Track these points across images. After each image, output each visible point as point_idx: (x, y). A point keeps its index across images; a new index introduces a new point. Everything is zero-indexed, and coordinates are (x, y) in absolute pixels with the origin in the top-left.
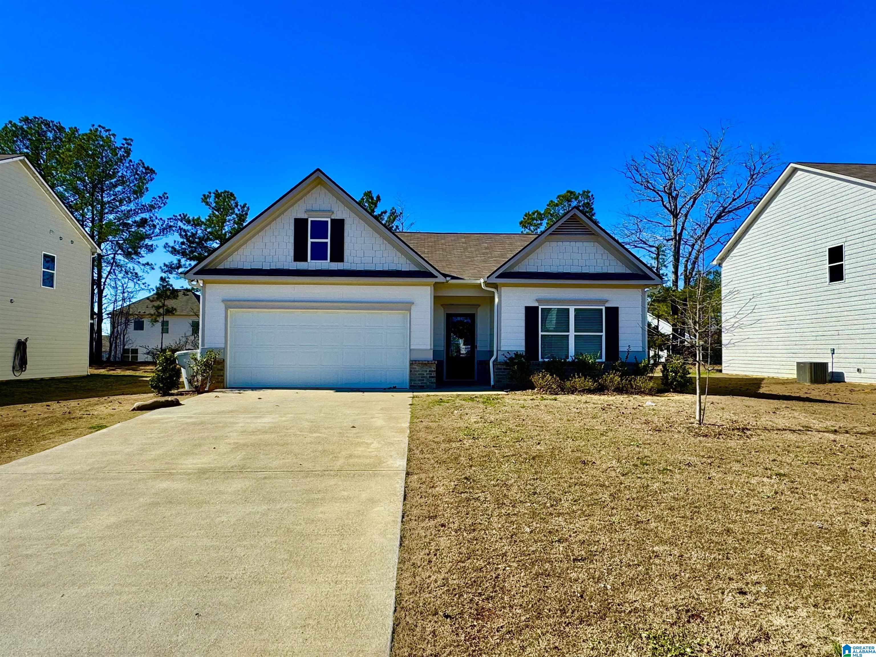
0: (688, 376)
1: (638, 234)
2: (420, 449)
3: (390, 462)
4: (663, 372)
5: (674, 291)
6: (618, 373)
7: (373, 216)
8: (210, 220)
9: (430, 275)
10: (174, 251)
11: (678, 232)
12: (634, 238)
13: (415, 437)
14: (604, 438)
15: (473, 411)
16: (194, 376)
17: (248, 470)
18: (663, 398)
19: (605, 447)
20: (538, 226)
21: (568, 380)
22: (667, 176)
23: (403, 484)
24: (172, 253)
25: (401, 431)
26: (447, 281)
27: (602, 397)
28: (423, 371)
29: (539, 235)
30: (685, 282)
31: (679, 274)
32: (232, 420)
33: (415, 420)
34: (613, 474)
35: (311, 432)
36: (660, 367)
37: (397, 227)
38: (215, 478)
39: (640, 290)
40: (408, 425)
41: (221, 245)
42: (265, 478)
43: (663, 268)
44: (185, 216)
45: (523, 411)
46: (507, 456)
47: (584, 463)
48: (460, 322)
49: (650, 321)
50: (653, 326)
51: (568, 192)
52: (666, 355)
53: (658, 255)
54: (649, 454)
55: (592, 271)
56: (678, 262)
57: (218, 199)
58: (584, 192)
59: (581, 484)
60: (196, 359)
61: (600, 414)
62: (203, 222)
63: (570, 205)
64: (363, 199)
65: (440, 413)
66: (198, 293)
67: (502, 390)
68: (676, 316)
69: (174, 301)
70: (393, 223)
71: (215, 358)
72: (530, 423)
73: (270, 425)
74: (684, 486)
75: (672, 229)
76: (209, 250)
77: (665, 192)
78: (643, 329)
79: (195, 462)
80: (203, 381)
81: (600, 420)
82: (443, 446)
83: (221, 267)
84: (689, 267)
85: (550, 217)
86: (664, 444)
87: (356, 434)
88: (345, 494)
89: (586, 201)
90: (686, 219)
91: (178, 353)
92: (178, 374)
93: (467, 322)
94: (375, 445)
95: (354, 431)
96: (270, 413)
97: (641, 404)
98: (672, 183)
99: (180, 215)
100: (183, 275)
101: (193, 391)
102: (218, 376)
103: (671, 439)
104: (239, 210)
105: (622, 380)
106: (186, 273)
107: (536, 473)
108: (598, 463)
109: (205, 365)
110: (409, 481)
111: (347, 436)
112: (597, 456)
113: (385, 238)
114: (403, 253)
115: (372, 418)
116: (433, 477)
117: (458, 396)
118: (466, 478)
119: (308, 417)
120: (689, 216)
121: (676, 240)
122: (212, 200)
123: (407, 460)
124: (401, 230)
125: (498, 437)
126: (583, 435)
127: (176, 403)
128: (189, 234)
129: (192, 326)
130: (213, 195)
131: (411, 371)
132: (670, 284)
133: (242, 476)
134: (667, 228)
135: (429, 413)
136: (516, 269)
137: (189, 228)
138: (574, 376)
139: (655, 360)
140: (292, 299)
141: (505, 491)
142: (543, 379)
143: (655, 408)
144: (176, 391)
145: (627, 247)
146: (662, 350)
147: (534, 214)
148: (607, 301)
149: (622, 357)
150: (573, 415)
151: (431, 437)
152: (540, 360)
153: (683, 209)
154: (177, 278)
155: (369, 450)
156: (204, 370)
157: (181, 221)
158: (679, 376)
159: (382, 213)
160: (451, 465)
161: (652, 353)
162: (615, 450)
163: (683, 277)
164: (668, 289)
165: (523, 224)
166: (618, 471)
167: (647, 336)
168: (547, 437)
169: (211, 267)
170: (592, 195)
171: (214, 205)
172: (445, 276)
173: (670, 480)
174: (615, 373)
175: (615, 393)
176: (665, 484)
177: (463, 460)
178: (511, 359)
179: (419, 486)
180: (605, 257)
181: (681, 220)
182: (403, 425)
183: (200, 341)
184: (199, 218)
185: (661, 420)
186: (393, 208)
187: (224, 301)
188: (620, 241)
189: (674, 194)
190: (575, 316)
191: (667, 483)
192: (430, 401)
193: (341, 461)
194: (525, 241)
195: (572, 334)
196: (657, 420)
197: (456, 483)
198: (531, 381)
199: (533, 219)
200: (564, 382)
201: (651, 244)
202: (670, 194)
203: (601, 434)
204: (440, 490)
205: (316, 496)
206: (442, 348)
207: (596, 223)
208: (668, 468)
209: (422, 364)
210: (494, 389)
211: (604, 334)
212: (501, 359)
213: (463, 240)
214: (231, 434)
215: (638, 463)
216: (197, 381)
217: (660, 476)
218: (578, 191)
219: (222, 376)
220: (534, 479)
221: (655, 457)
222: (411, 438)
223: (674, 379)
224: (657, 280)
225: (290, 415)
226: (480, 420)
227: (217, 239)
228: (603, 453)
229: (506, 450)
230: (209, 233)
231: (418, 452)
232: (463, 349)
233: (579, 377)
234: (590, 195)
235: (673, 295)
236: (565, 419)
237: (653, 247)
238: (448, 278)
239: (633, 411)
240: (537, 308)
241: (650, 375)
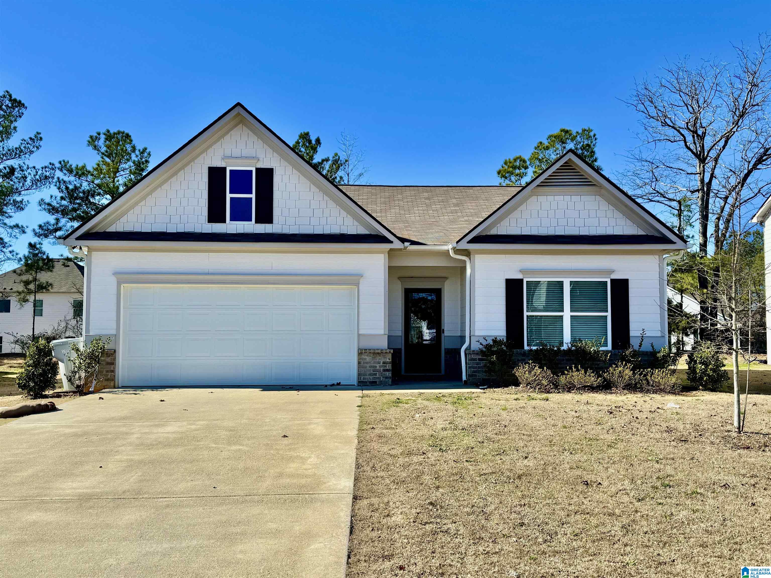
0: (723, 369)
1: (653, 184)
2: (371, 465)
3: (332, 482)
4: (689, 363)
5: (702, 257)
6: (629, 365)
7: (310, 164)
8: (98, 169)
9: (383, 240)
10: (52, 210)
11: (707, 180)
12: (648, 189)
13: (364, 449)
14: (613, 450)
15: (439, 415)
16: (76, 372)
17: (146, 496)
18: (689, 399)
19: (614, 463)
20: (521, 176)
21: (563, 374)
22: (690, 109)
23: (349, 513)
24: (49, 212)
25: (346, 441)
26: (405, 248)
27: (609, 397)
28: (375, 363)
29: (524, 188)
30: (717, 246)
31: (708, 235)
32: (124, 429)
33: (365, 427)
34: (626, 499)
35: (229, 444)
36: (685, 357)
37: (341, 178)
38: (102, 507)
39: (657, 257)
40: (357, 432)
41: (114, 200)
42: (168, 506)
43: (689, 228)
44: (67, 163)
45: (504, 414)
46: (485, 474)
47: (587, 484)
48: (424, 300)
49: (671, 297)
50: (675, 303)
51: (562, 131)
52: (692, 342)
53: (680, 211)
54: (673, 473)
55: (593, 232)
56: (707, 220)
57: (110, 141)
58: (584, 130)
59: (583, 513)
60: (78, 350)
61: (607, 418)
62: (89, 172)
63: (564, 148)
64: (298, 143)
65: (397, 416)
66: (81, 264)
67: (477, 387)
68: (705, 291)
69: (49, 273)
70: (335, 173)
71: (103, 349)
72: (514, 430)
73: (174, 435)
74: (720, 514)
75: (698, 177)
76: (97, 208)
77: (688, 128)
78: (661, 307)
79: (74, 485)
80: (86, 378)
81: (607, 426)
82: (401, 460)
83: (112, 229)
84: (721, 227)
85: (537, 163)
86: (692, 459)
87: (288, 445)
88: (273, 526)
89: (586, 142)
90: (716, 163)
91: (54, 341)
92: (54, 369)
93: (432, 300)
94: (313, 460)
95: (286, 441)
96: (177, 419)
97: (660, 406)
98: (697, 118)
99: (60, 163)
100: (62, 240)
101: (74, 392)
102: (107, 371)
103: (701, 452)
104: (137, 156)
105: (634, 374)
106: (65, 238)
107: (523, 497)
108: (605, 483)
109: (91, 358)
110: (357, 507)
111: (276, 449)
112: (604, 475)
113: (326, 193)
114: (349, 211)
115: (309, 424)
116: (388, 502)
117: (420, 394)
118: (431, 503)
119: (226, 424)
120: (720, 161)
121: (704, 192)
122: (101, 142)
123: (355, 480)
124: (346, 182)
125: (472, 448)
126: (584, 446)
127: (52, 408)
128: (71, 187)
129: (74, 307)
130: (103, 137)
131: (359, 363)
132: (696, 249)
133: (137, 503)
134: (692, 177)
135: (383, 417)
136: (494, 232)
137: (72, 178)
138: (570, 368)
139: (678, 349)
140: (206, 271)
141: (483, 522)
142: (530, 372)
143: (679, 411)
144: (51, 392)
145: (639, 201)
146: (687, 335)
147: (515, 160)
148: (613, 271)
149: (634, 343)
150: (571, 419)
151: (385, 449)
152: (526, 348)
153: (712, 151)
154: (54, 243)
155: (304, 467)
156: (89, 364)
157: (61, 170)
158: (711, 369)
159: (323, 161)
160: (411, 486)
161: (674, 339)
162: (627, 467)
163: (713, 240)
164: (694, 256)
165: (502, 174)
166: (632, 495)
167: (667, 316)
168: (537, 449)
169: (99, 229)
170: (595, 135)
171: (104, 149)
172: (403, 240)
173: (700, 507)
174: (626, 365)
175: (626, 391)
176: (694, 511)
177: (426, 478)
178: (488, 347)
179: (369, 514)
180: (610, 214)
181: (710, 165)
182: (349, 433)
183: (84, 327)
184: (84, 167)
185: (688, 426)
186: (336, 155)
187: (116, 274)
188: (630, 193)
189: (700, 132)
190: (572, 291)
191: (697, 510)
192: (385, 401)
193: (268, 483)
194: (504, 195)
195: (567, 314)
196: (682, 427)
197: (418, 511)
198: (514, 375)
199: (515, 168)
200: (558, 376)
201: (671, 196)
202: (695, 132)
203: (608, 446)
204: (398, 519)
205: (234, 530)
206: (399, 331)
207: (597, 171)
208: (699, 491)
209: (374, 353)
210: (467, 385)
211: (609, 314)
212: (476, 346)
213: (426, 195)
214: (123, 448)
215: (659, 484)
216: (80, 378)
217: (688, 502)
218: (575, 129)
219: (113, 371)
220: (521, 505)
221: (680, 476)
222: (360, 451)
223: (704, 372)
224: (679, 244)
225: (202, 423)
226: (448, 426)
227: (106, 193)
228: (611, 470)
229: (484, 466)
230: (98, 185)
231: (369, 468)
232: (427, 334)
233: (578, 370)
234: (592, 134)
235: (701, 264)
236: (560, 424)
237: (674, 200)
238: (407, 244)
239: (650, 416)
240: (522, 280)
241: (673, 367)
